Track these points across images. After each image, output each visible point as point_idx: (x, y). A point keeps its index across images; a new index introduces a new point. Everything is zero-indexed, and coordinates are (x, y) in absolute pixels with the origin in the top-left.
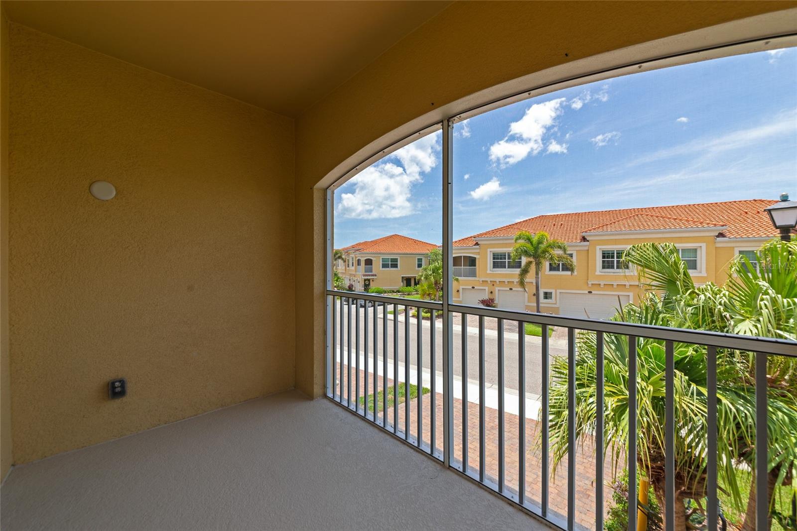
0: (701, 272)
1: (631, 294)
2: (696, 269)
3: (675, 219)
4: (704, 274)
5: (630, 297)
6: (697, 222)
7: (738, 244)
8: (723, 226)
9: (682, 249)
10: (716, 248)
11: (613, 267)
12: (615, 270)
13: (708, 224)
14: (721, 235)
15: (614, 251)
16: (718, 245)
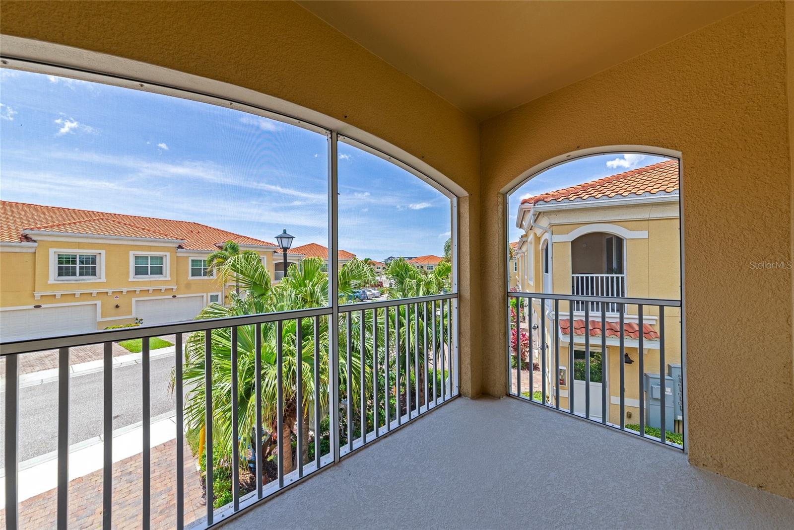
0: (166, 277)
1: (99, 303)
2: (162, 274)
3: (143, 229)
4: (168, 278)
5: (97, 305)
6: (163, 234)
7: (191, 255)
8: (182, 240)
9: (151, 257)
10: (177, 257)
11: (74, 274)
12: (78, 277)
13: (171, 237)
14: (180, 247)
15: (76, 255)
16: (178, 255)
